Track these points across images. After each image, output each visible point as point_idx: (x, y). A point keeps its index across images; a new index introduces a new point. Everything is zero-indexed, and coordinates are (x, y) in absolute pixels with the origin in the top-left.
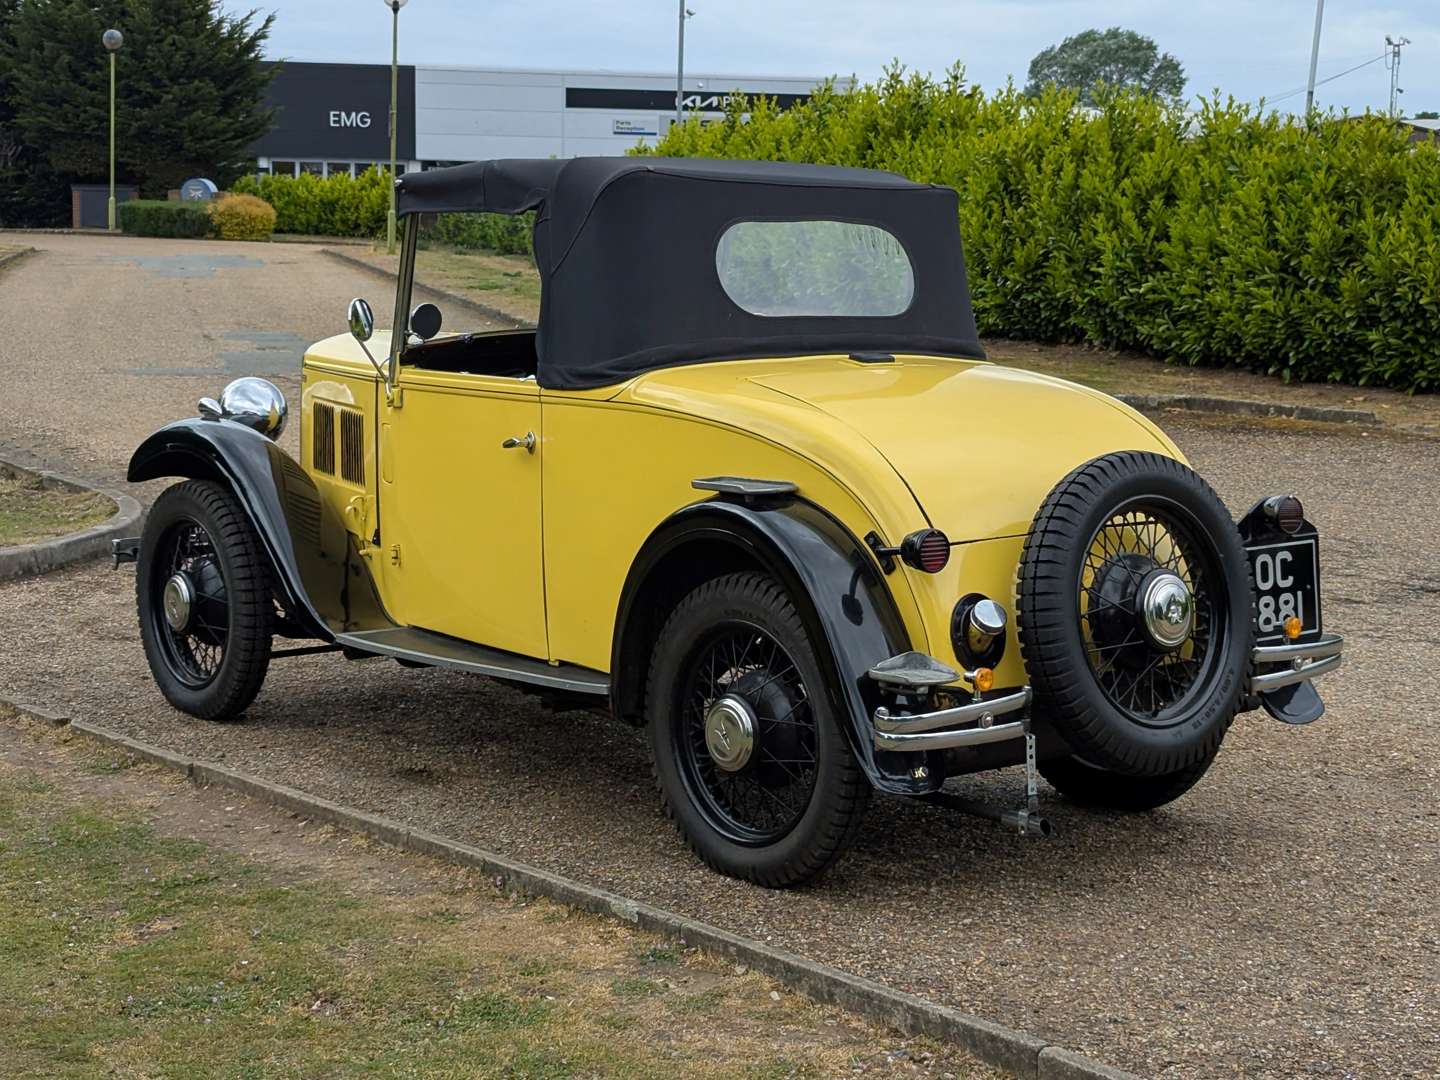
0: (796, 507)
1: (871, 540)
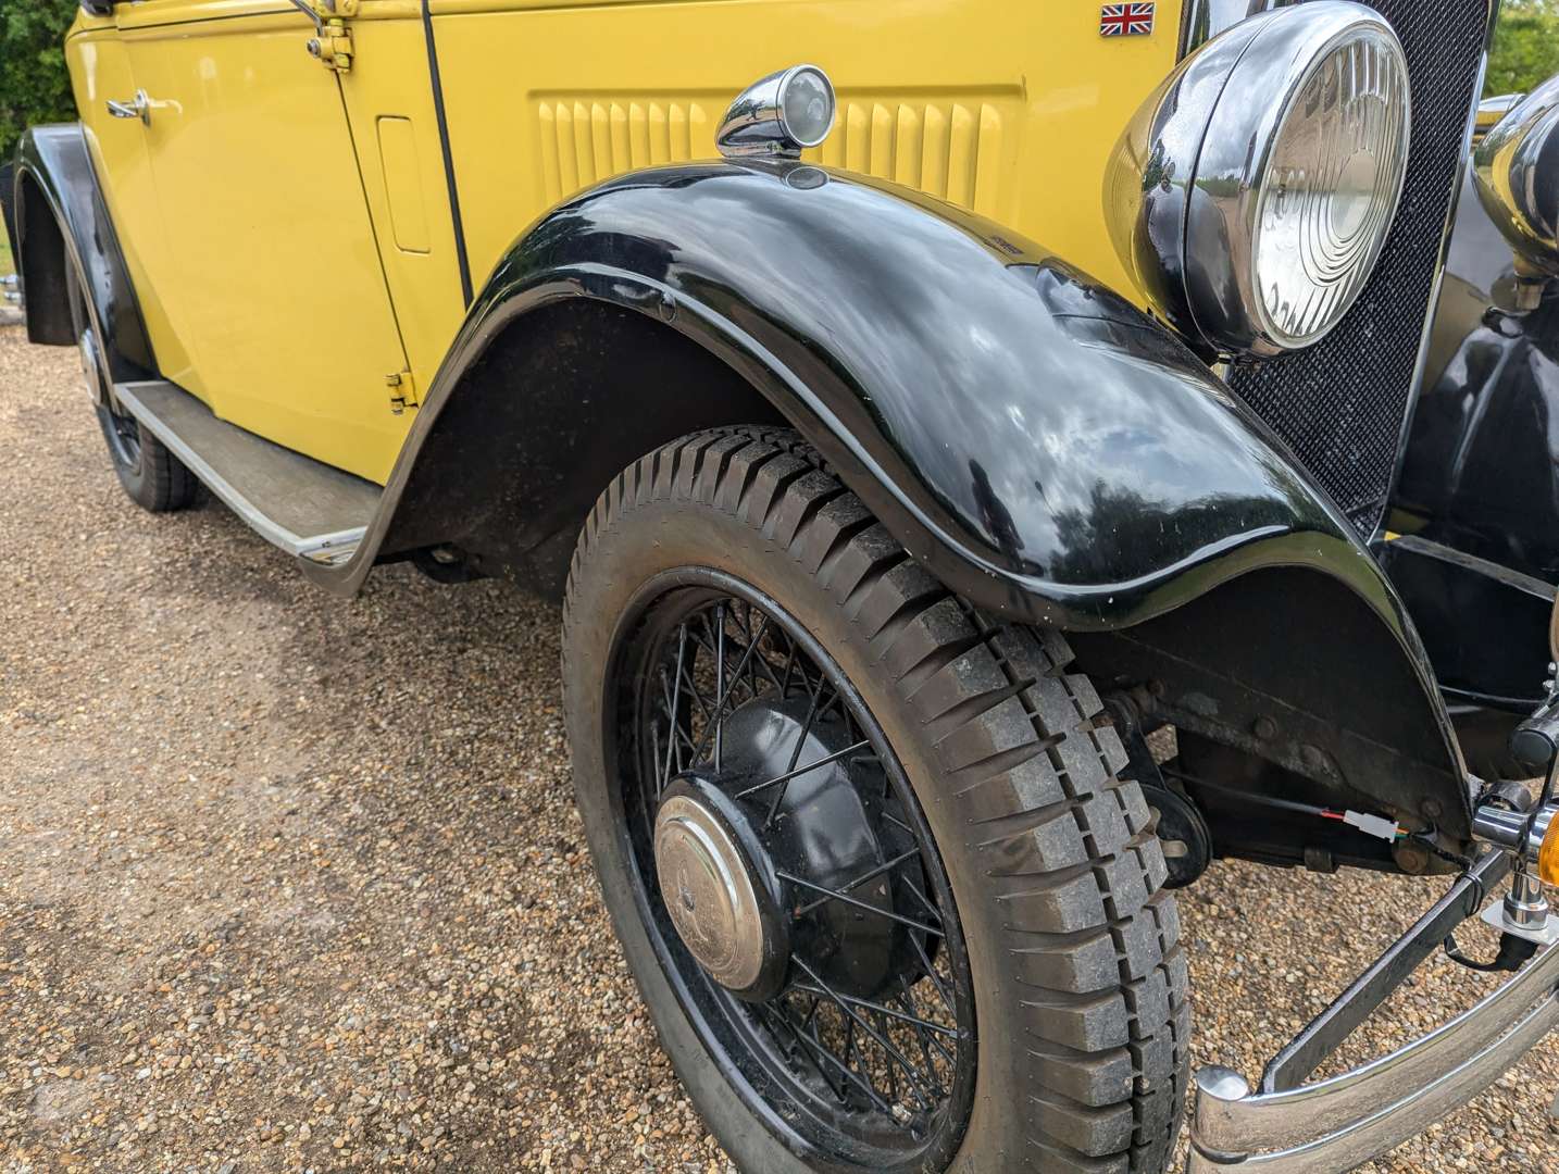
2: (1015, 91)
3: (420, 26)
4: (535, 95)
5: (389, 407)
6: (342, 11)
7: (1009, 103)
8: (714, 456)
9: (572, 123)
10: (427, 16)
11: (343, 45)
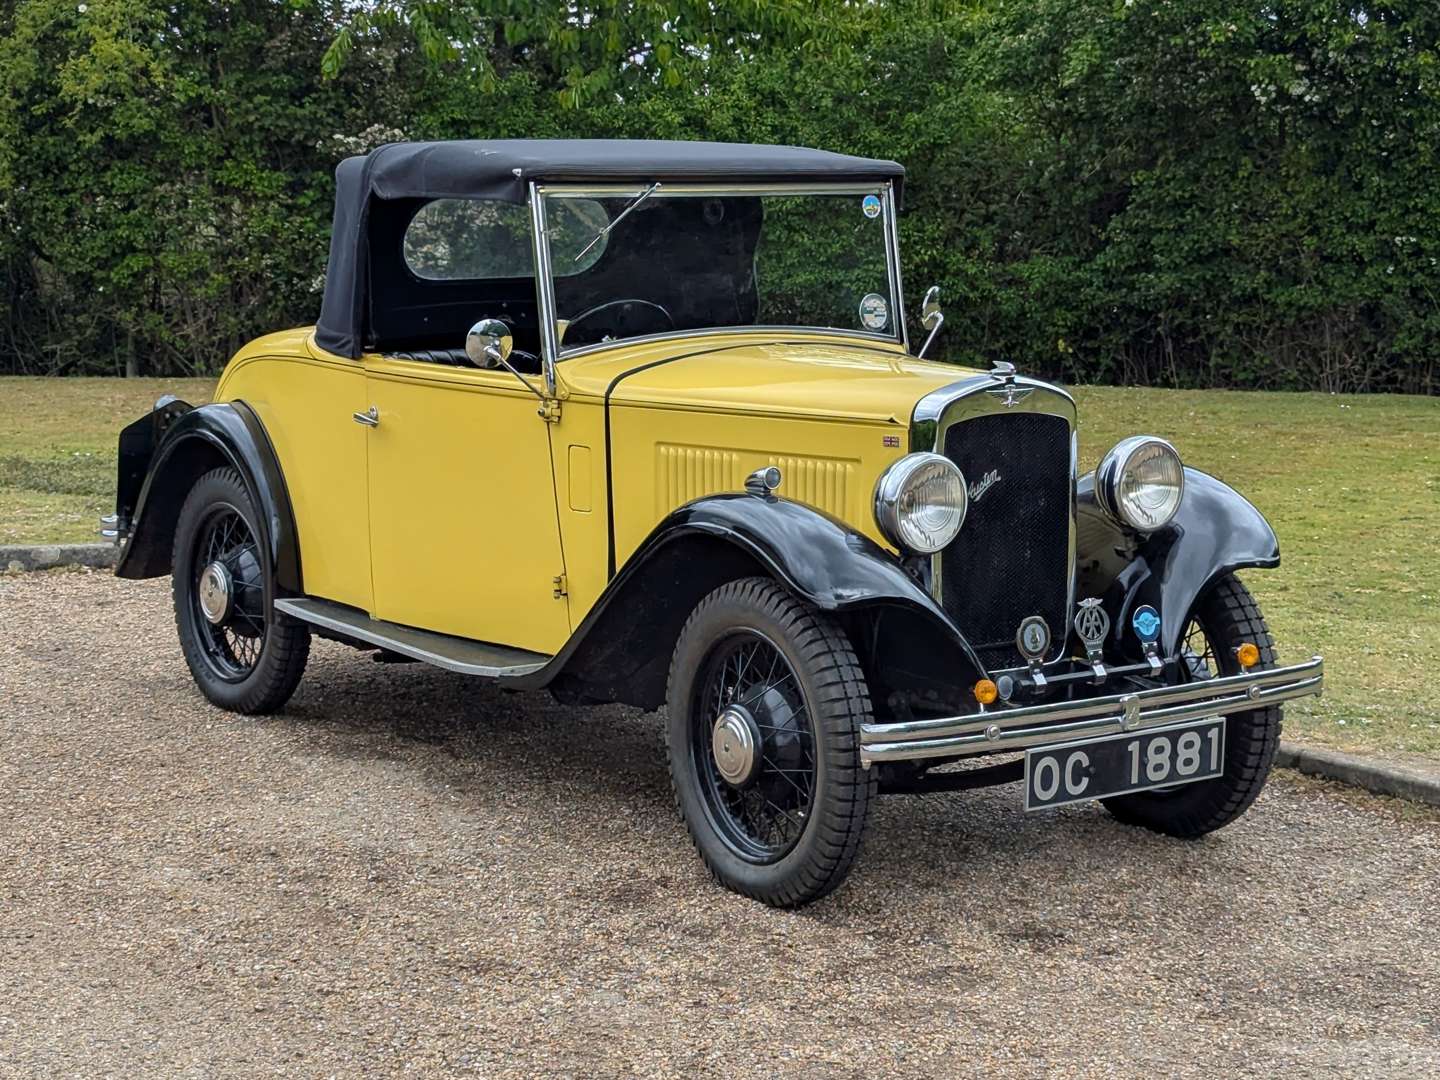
2: (858, 461)
3: (603, 408)
4: (659, 443)
5: (553, 594)
6: (559, 396)
7: (855, 464)
8: (749, 586)
9: (676, 457)
10: (607, 405)
11: (557, 412)
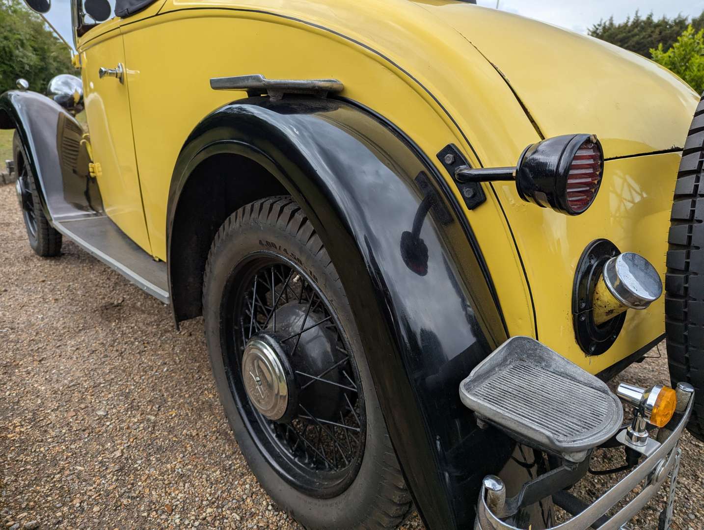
0: (344, 112)
1: (449, 158)
